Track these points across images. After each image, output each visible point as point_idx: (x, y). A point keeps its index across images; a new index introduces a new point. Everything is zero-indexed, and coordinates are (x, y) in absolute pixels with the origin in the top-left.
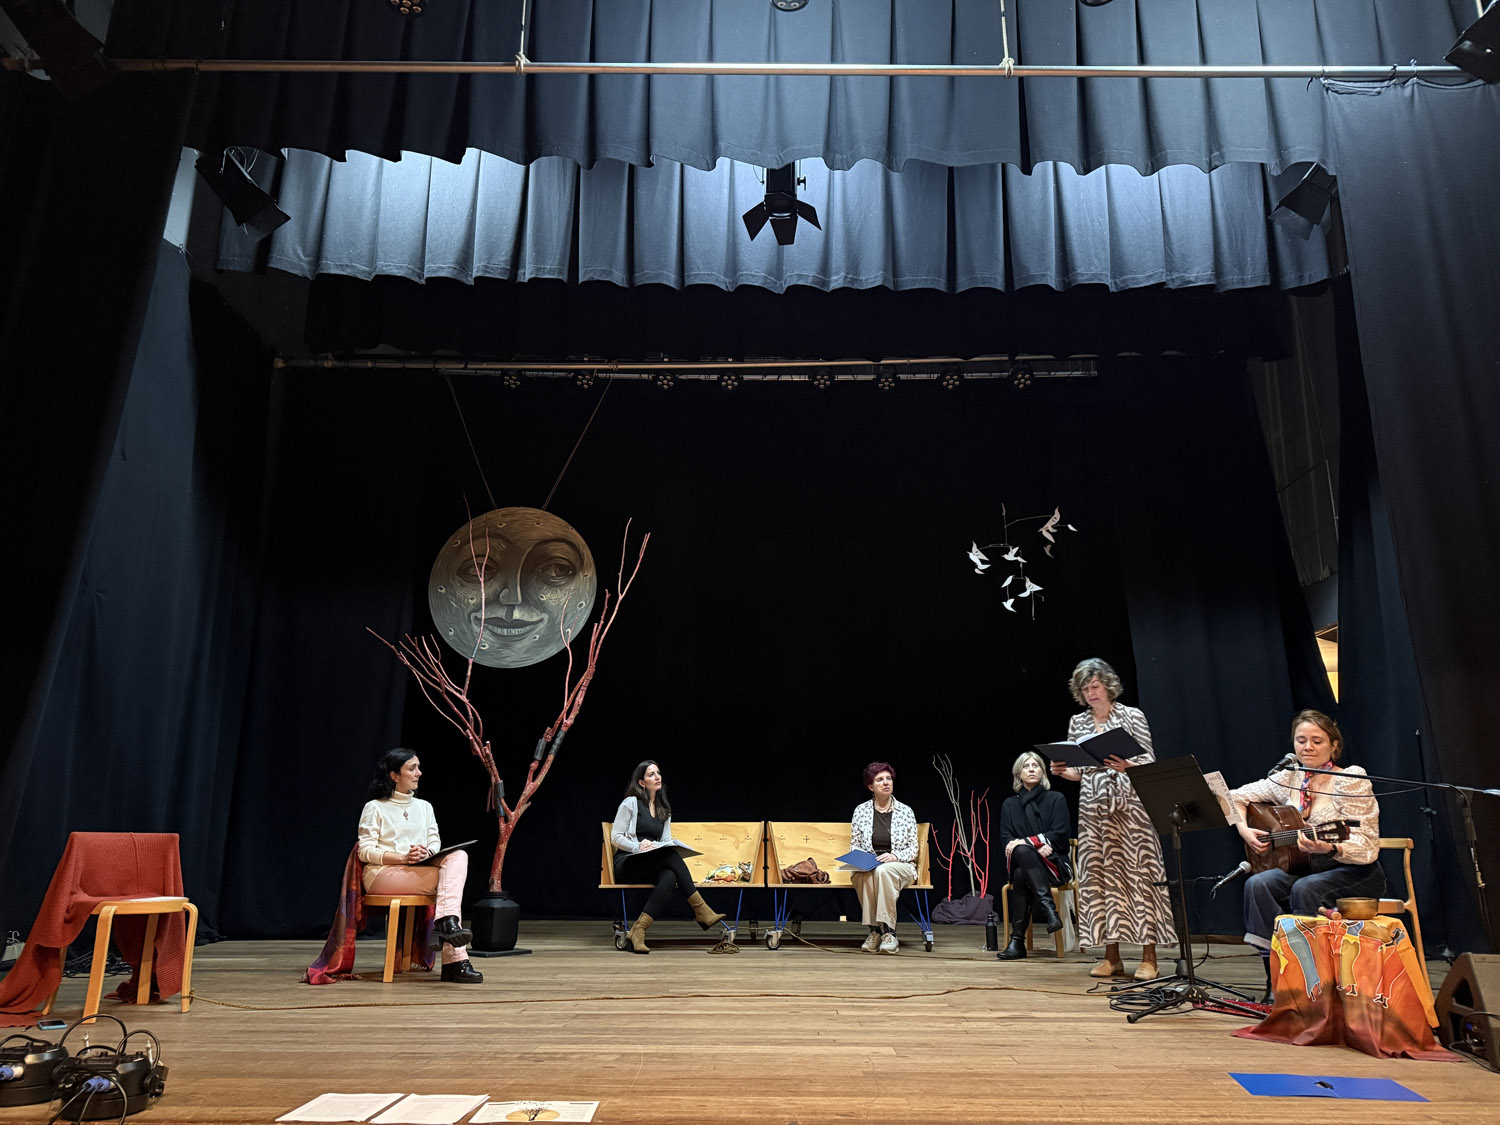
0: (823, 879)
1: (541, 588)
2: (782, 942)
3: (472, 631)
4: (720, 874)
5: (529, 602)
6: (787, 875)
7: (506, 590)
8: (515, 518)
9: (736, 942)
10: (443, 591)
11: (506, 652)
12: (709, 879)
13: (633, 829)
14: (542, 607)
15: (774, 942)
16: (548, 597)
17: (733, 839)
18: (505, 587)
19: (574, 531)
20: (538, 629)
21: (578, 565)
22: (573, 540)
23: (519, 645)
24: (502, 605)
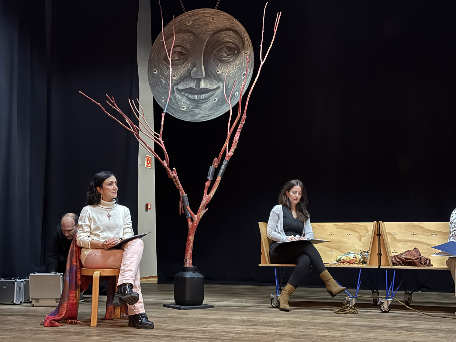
0: (426, 263)
1: (217, 65)
2: (393, 307)
3: (175, 98)
4: (345, 258)
5: (211, 75)
6: (396, 260)
7: (195, 69)
8: (197, 17)
9: (357, 305)
10: (156, 73)
11: (197, 111)
12: (337, 261)
13: (281, 227)
14: (218, 78)
15: (385, 307)
16: (222, 70)
17: (357, 235)
18: (194, 66)
19: (237, 22)
20: (216, 94)
21: (240, 46)
22: (237, 29)
23: (205, 106)
24: (193, 79)
